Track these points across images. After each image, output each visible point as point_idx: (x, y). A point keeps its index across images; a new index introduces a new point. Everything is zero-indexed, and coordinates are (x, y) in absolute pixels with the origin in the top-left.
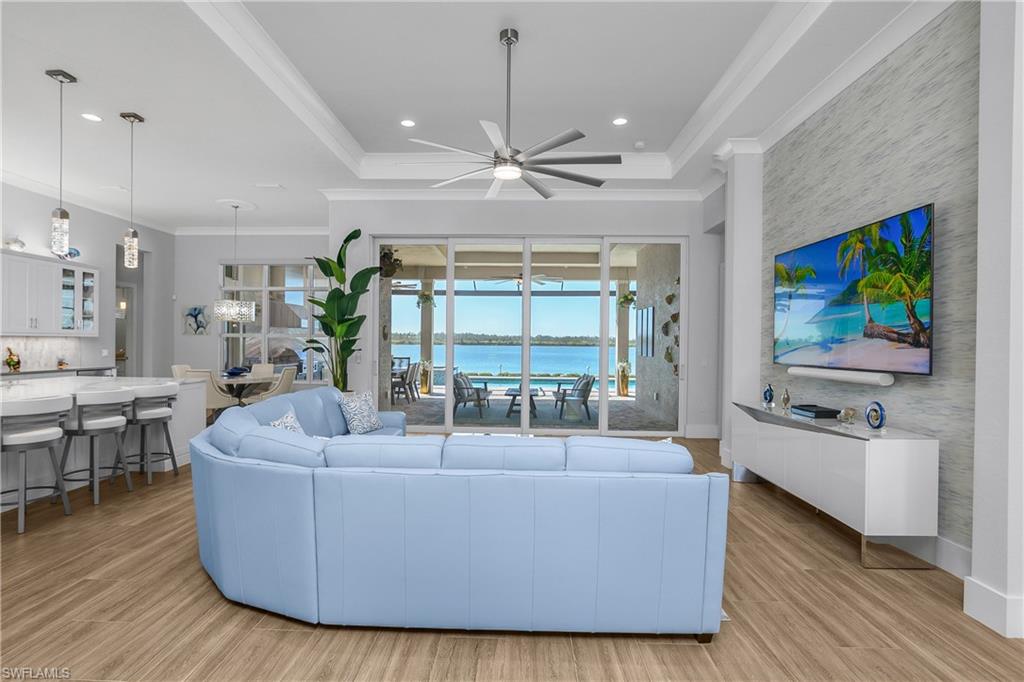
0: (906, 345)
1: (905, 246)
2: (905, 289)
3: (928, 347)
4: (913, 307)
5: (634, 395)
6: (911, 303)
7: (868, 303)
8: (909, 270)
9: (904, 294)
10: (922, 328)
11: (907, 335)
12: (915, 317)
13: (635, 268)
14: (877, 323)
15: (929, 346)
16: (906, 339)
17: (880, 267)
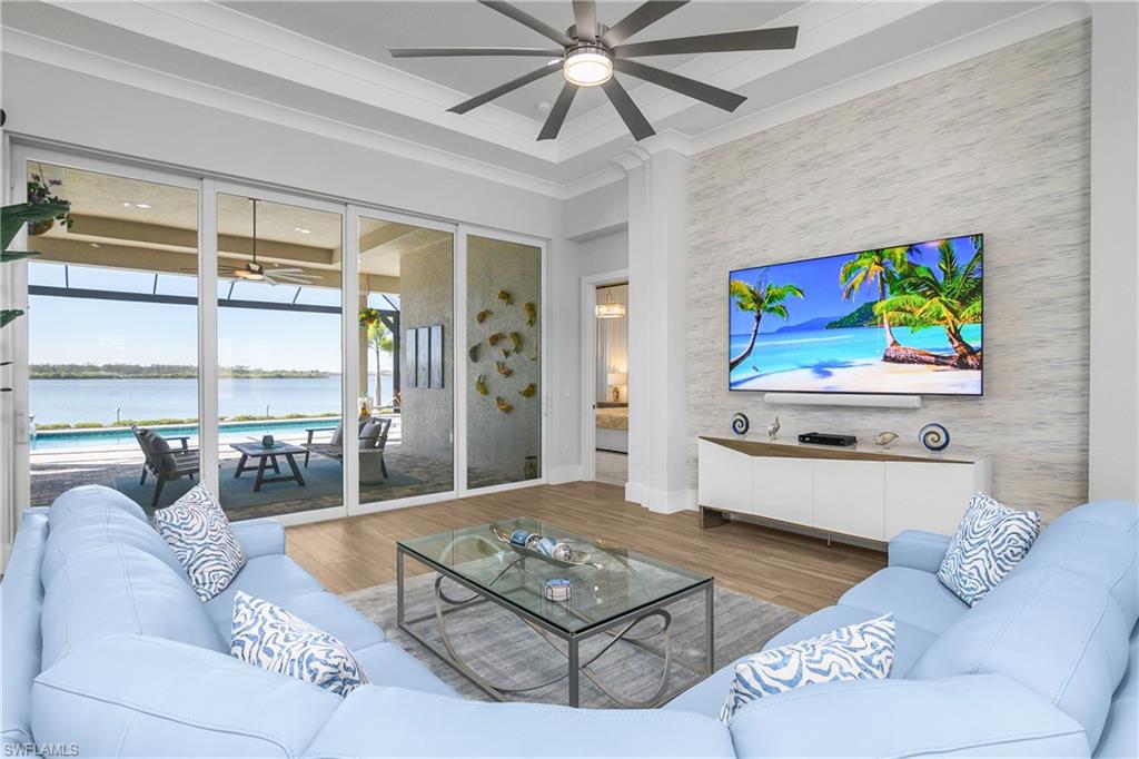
0: (948, 367)
1: (946, 273)
2: (945, 313)
3: (978, 369)
4: (957, 331)
5: (399, 436)
6: (955, 328)
7: (890, 327)
8: (951, 294)
9: (944, 318)
10: (972, 352)
11: (950, 358)
12: (959, 339)
13: (396, 278)
14: (903, 346)
15: (980, 367)
16: (948, 361)
17: (908, 291)
